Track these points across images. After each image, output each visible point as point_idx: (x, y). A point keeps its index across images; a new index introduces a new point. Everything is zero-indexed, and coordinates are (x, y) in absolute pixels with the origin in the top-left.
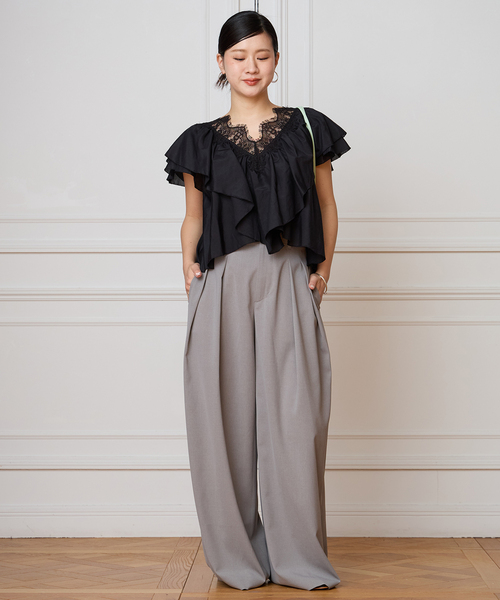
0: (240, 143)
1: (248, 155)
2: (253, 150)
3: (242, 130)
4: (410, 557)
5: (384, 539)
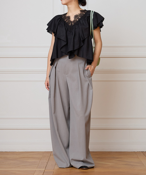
3: (69, 17)
4: (120, 158)
5: (112, 152)
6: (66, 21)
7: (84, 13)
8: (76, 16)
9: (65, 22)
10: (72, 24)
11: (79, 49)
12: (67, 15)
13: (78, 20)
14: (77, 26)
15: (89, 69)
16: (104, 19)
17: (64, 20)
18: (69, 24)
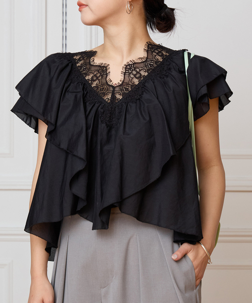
0: (97, 87)
1: (102, 101)
2: (109, 96)
3: (103, 70)
6: (93, 80)
7: (160, 59)
8: (130, 68)
9: (86, 85)
10: (113, 97)
11: (144, 194)
12: (97, 61)
13: (136, 81)
14: (134, 105)
15: (191, 256)
16: (226, 72)
17: (81, 76)
18: (104, 94)
